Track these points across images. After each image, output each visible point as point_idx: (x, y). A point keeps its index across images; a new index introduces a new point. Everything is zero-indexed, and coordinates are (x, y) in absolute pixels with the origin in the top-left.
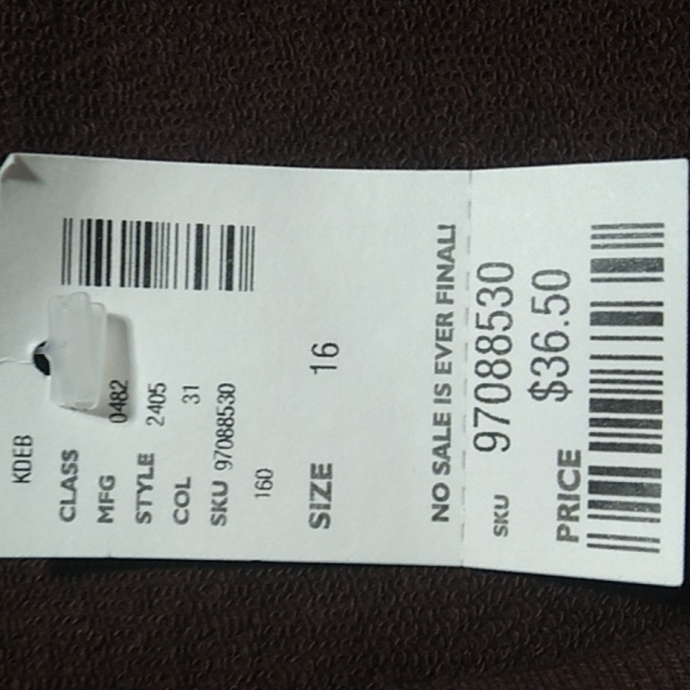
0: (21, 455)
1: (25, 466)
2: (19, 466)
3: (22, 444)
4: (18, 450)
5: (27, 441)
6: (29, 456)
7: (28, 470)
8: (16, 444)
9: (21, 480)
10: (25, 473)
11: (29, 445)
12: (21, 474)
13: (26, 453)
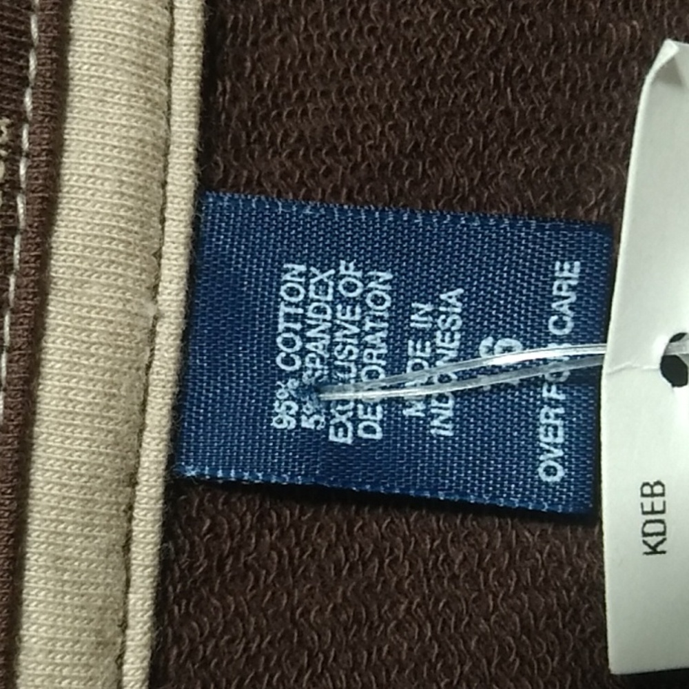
0: (653, 512)
1: (658, 528)
2: (650, 528)
3: (653, 495)
4: (647, 502)
5: (658, 489)
6: (663, 512)
7: (663, 533)
8: (643, 495)
9: (654, 550)
10: (660, 538)
11: (663, 495)
12: (652, 541)
13: (658, 507)
